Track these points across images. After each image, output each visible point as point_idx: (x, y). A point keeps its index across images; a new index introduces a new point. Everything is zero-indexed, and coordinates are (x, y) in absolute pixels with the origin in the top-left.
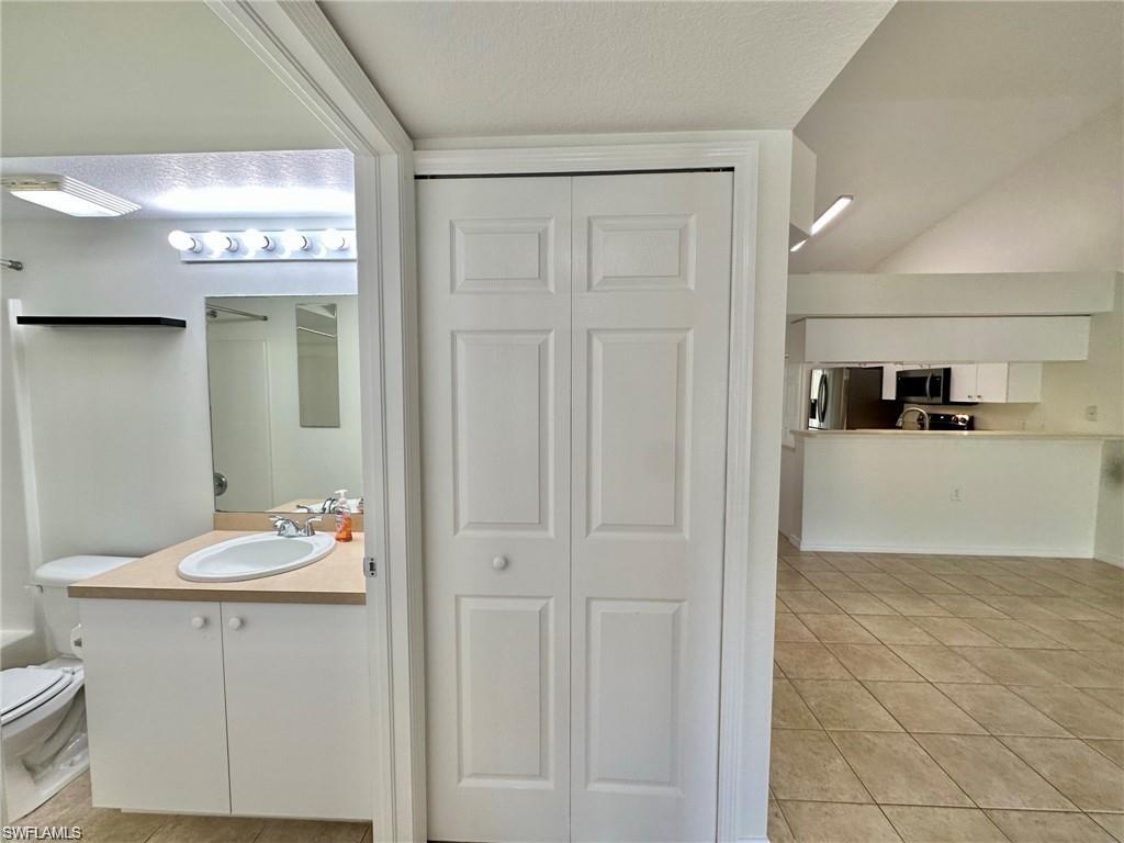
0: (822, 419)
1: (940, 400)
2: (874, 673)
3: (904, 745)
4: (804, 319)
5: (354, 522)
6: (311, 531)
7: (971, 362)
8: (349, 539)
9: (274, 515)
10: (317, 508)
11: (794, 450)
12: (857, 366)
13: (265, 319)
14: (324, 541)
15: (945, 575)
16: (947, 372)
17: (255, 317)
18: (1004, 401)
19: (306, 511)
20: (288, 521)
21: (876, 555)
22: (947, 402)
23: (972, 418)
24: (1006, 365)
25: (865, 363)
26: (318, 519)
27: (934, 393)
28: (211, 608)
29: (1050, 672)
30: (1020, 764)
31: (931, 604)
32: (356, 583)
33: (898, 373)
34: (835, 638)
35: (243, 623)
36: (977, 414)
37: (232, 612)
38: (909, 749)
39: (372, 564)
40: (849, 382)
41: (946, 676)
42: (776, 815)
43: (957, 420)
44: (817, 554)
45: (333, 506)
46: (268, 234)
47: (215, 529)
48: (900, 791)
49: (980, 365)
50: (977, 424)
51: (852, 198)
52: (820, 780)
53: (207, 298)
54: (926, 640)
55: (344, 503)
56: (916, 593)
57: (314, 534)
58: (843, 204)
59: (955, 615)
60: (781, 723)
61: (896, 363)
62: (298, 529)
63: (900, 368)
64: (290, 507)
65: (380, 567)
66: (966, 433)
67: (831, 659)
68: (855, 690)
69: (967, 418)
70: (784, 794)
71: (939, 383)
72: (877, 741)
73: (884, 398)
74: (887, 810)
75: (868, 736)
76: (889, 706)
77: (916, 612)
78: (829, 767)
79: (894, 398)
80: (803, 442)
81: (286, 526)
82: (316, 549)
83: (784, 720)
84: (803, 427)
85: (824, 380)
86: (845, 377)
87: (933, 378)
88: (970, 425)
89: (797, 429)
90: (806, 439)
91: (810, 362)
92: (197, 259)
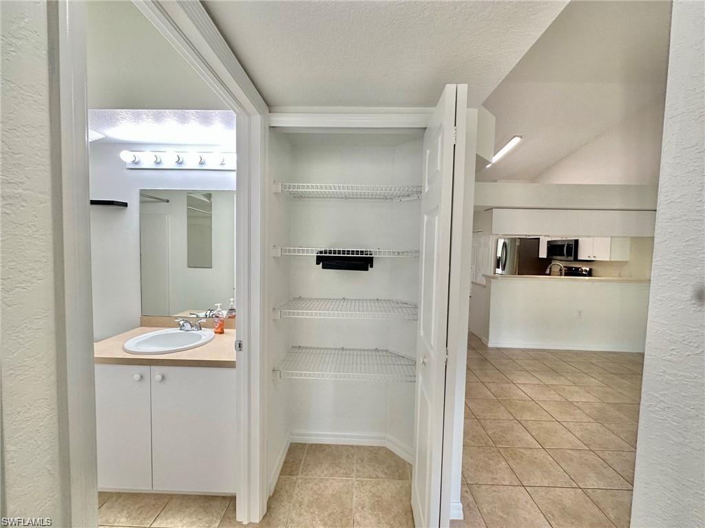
0: (503, 269)
1: (572, 258)
2: (527, 416)
3: (541, 455)
4: (492, 209)
5: (225, 323)
6: (200, 327)
7: (589, 237)
8: (222, 332)
9: (177, 318)
10: (202, 315)
11: (485, 287)
12: (524, 237)
13: (168, 201)
14: (208, 333)
15: (571, 362)
16: (577, 242)
17: (162, 200)
18: (608, 260)
19: (195, 316)
20: (186, 321)
21: (533, 350)
22: (576, 259)
23: (590, 270)
24: (610, 238)
25: (529, 236)
26: (204, 321)
27: (569, 254)
28: (145, 369)
29: (626, 416)
30: (605, 465)
31: (563, 378)
32: (230, 355)
33: (548, 242)
34: (505, 396)
35: (163, 378)
36: (594, 267)
37: (157, 372)
38: (543, 457)
39: (240, 344)
40: (519, 247)
41: (568, 418)
42: (467, 492)
43: (582, 271)
44: (498, 349)
45: (211, 314)
46: (178, 154)
47: (141, 326)
48: (538, 479)
49: (595, 238)
50: (593, 273)
51: (521, 137)
52: (493, 473)
53: (141, 190)
54: (558, 398)
55: (219, 311)
56: (555, 372)
57: (201, 329)
58: (516, 141)
59: (575, 384)
60: (472, 443)
61: (545, 236)
62: (192, 326)
63: (550, 239)
64: (186, 314)
65: (244, 346)
66: (587, 278)
67: (502, 408)
68: (515, 425)
69: (588, 269)
70: (471, 481)
71: (572, 249)
72: (526, 453)
73: (540, 256)
74: (528, 489)
75: (522, 451)
76: (534, 434)
77: (554, 382)
78: (498, 467)
79: (545, 257)
80: (490, 282)
81: (185, 324)
82: (203, 337)
83: (473, 441)
84: (492, 273)
85: (505, 245)
86: (517, 244)
87: (568, 245)
88: (590, 274)
89: (488, 274)
90: (492, 280)
91: (497, 235)
92: (136, 168)
